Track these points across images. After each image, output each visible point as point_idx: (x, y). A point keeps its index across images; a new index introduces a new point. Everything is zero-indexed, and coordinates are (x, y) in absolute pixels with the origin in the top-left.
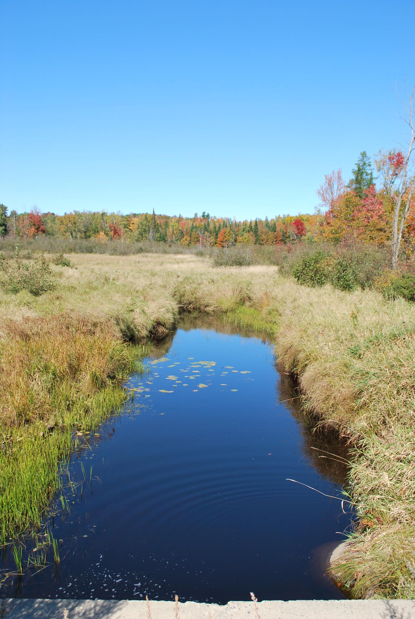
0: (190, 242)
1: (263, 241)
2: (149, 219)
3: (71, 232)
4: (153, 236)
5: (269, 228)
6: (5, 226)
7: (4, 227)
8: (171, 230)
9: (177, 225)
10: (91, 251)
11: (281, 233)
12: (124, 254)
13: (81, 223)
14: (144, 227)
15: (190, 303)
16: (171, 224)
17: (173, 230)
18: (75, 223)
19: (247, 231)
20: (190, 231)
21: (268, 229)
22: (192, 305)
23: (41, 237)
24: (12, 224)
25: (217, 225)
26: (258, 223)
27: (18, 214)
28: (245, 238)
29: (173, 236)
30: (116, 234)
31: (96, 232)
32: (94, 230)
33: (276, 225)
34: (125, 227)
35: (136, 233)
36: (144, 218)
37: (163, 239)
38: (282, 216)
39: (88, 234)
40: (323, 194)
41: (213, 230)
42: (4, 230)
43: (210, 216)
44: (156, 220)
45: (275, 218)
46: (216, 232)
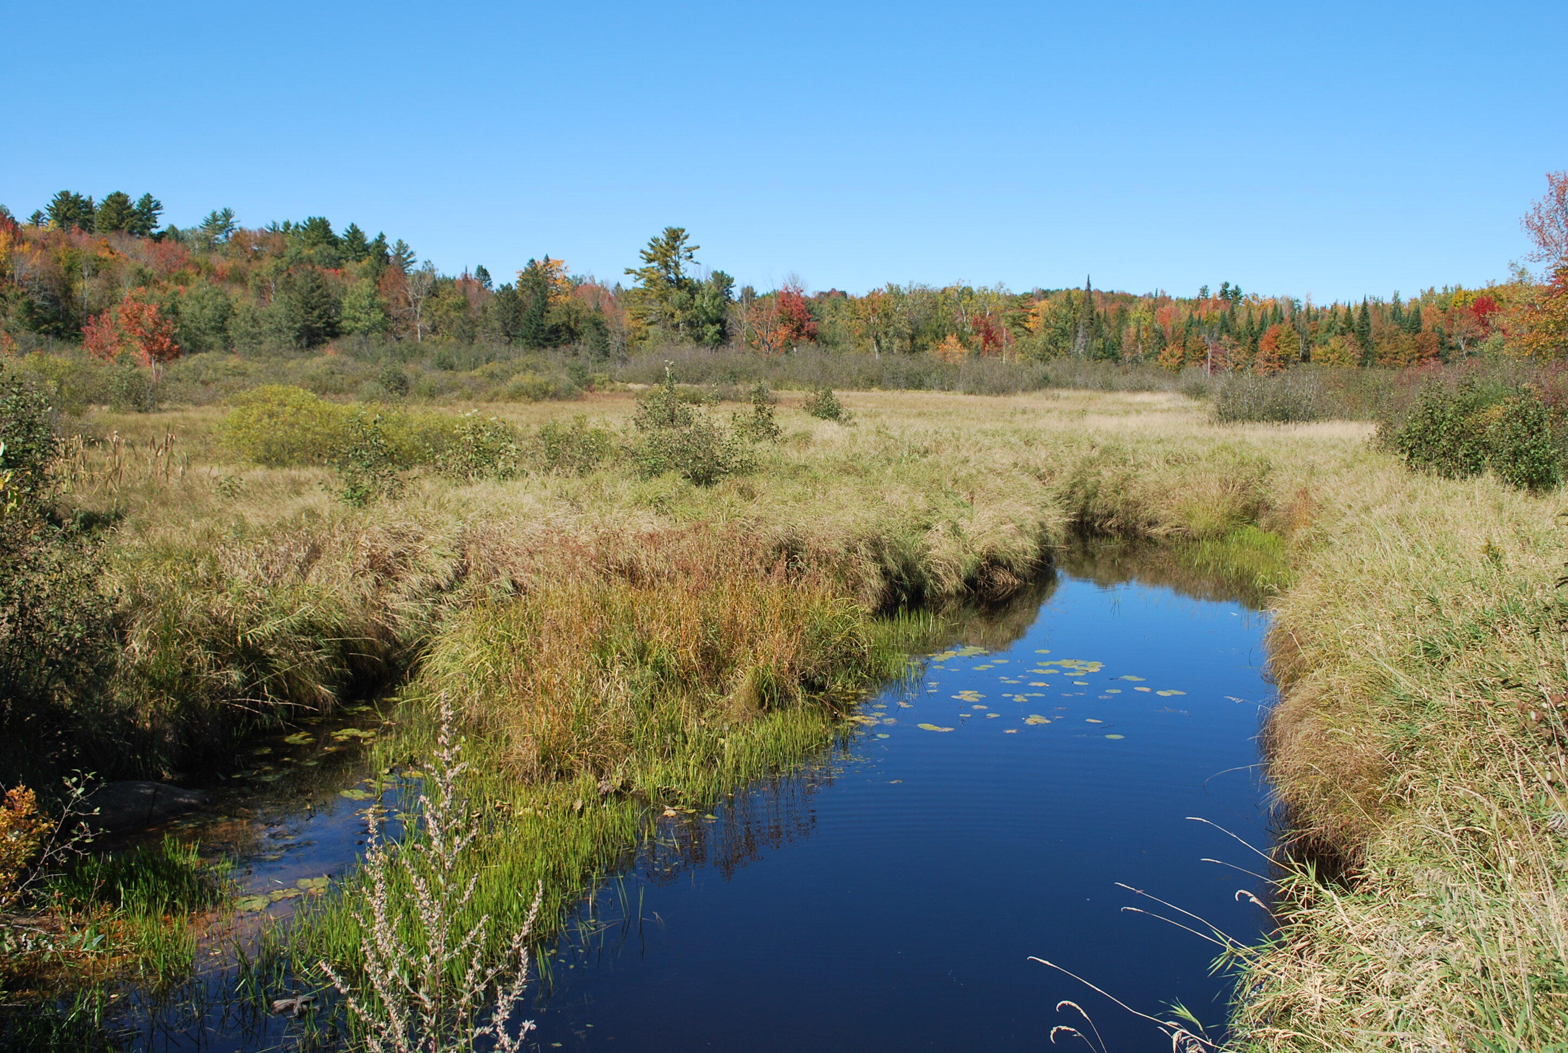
0: (1182, 362)
1: (1381, 357)
2: (1075, 302)
3: (876, 337)
4: (1085, 346)
5: (1400, 324)
6: (722, 322)
7: (718, 327)
8: (1133, 330)
9: (1148, 316)
10: (919, 386)
11: (1435, 337)
12: (1002, 390)
13: (903, 314)
14: (1061, 324)
15: (1110, 515)
16: (1134, 314)
17: (1139, 331)
18: (886, 315)
19: (1339, 331)
20: (1185, 332)
21: (1396, 327)
22: (1114, 519)
23: (805, 350)
24: (741, 319)
25: (1257, 316)
26: (1370, 311)
27: (759, 294)
28: (1333, 351)
29: (1137, 347)
30: (991, 342)
31: (939, 335)
32: (935, 331)
33: (1422, 314)
34: (1014, 325)
35: (1040, 340)
36: (1062, 299)
37: (1111, 353)
38: (1439, 290)
39: (919, 342)
40: (1542, 225)
41: (1244, 329)
42: (718, 332)
43: (1243, 294)
44: (1094, 304)
45: (1419, 297)
46: (1251, 335)
